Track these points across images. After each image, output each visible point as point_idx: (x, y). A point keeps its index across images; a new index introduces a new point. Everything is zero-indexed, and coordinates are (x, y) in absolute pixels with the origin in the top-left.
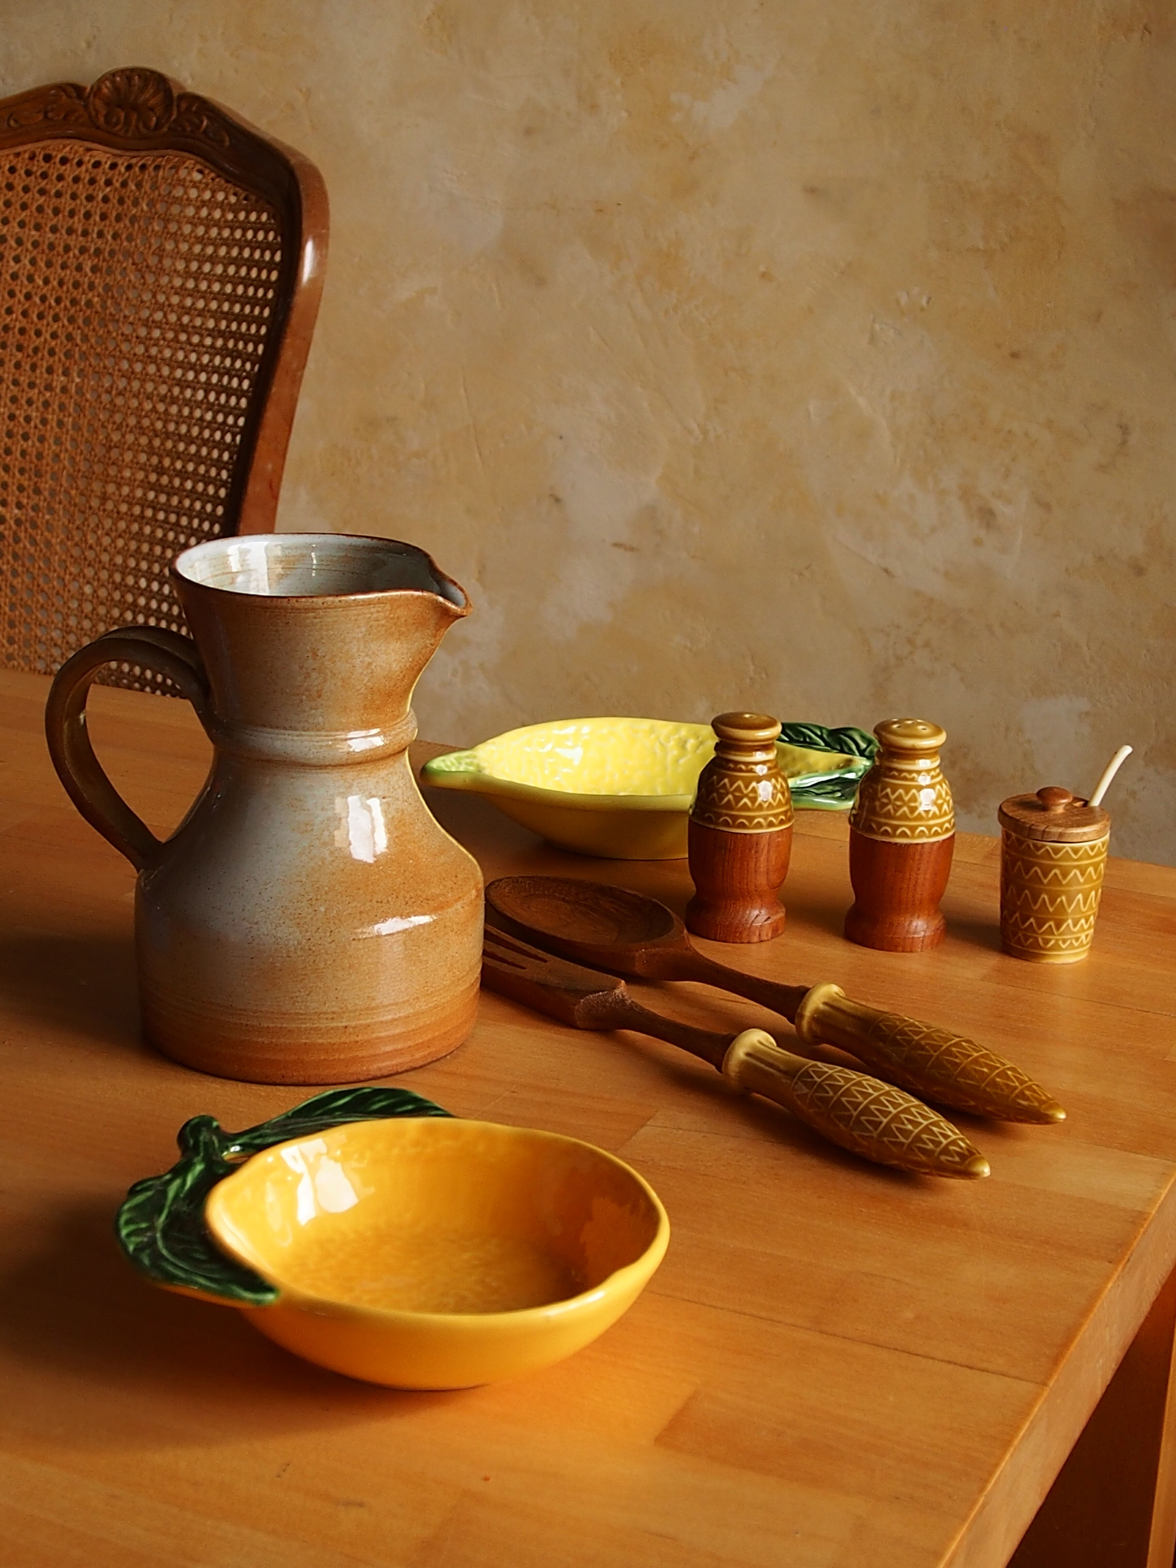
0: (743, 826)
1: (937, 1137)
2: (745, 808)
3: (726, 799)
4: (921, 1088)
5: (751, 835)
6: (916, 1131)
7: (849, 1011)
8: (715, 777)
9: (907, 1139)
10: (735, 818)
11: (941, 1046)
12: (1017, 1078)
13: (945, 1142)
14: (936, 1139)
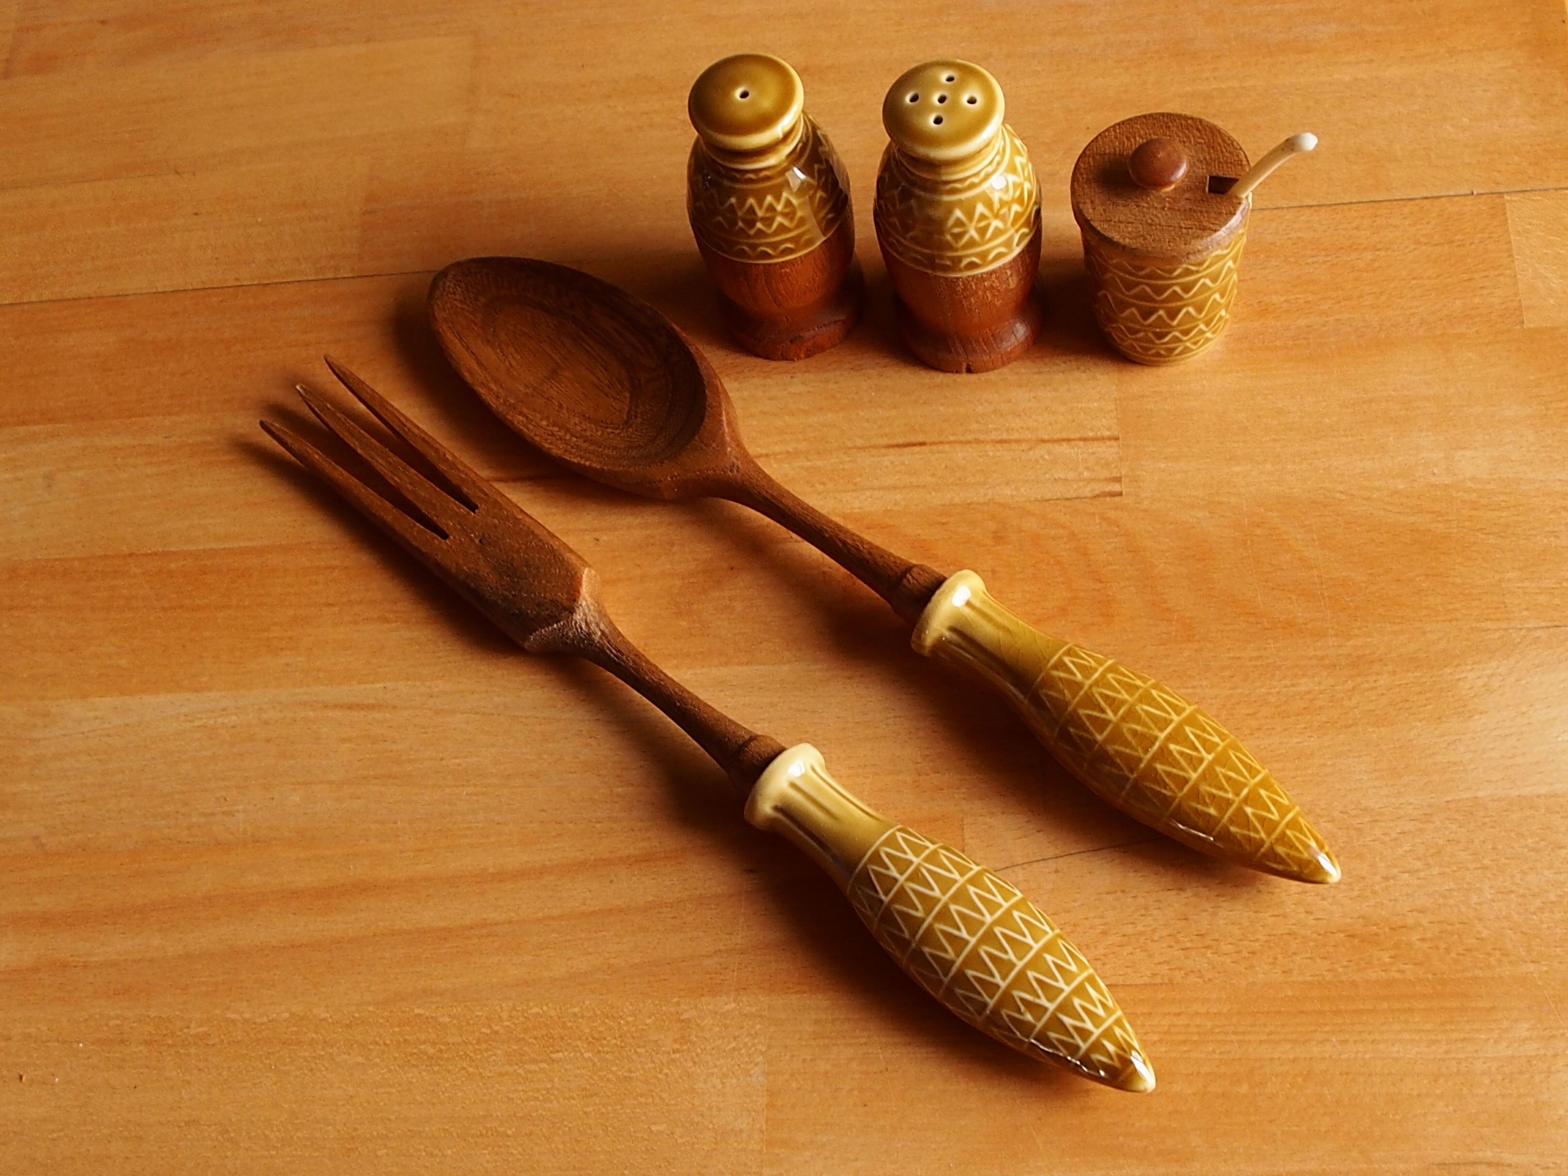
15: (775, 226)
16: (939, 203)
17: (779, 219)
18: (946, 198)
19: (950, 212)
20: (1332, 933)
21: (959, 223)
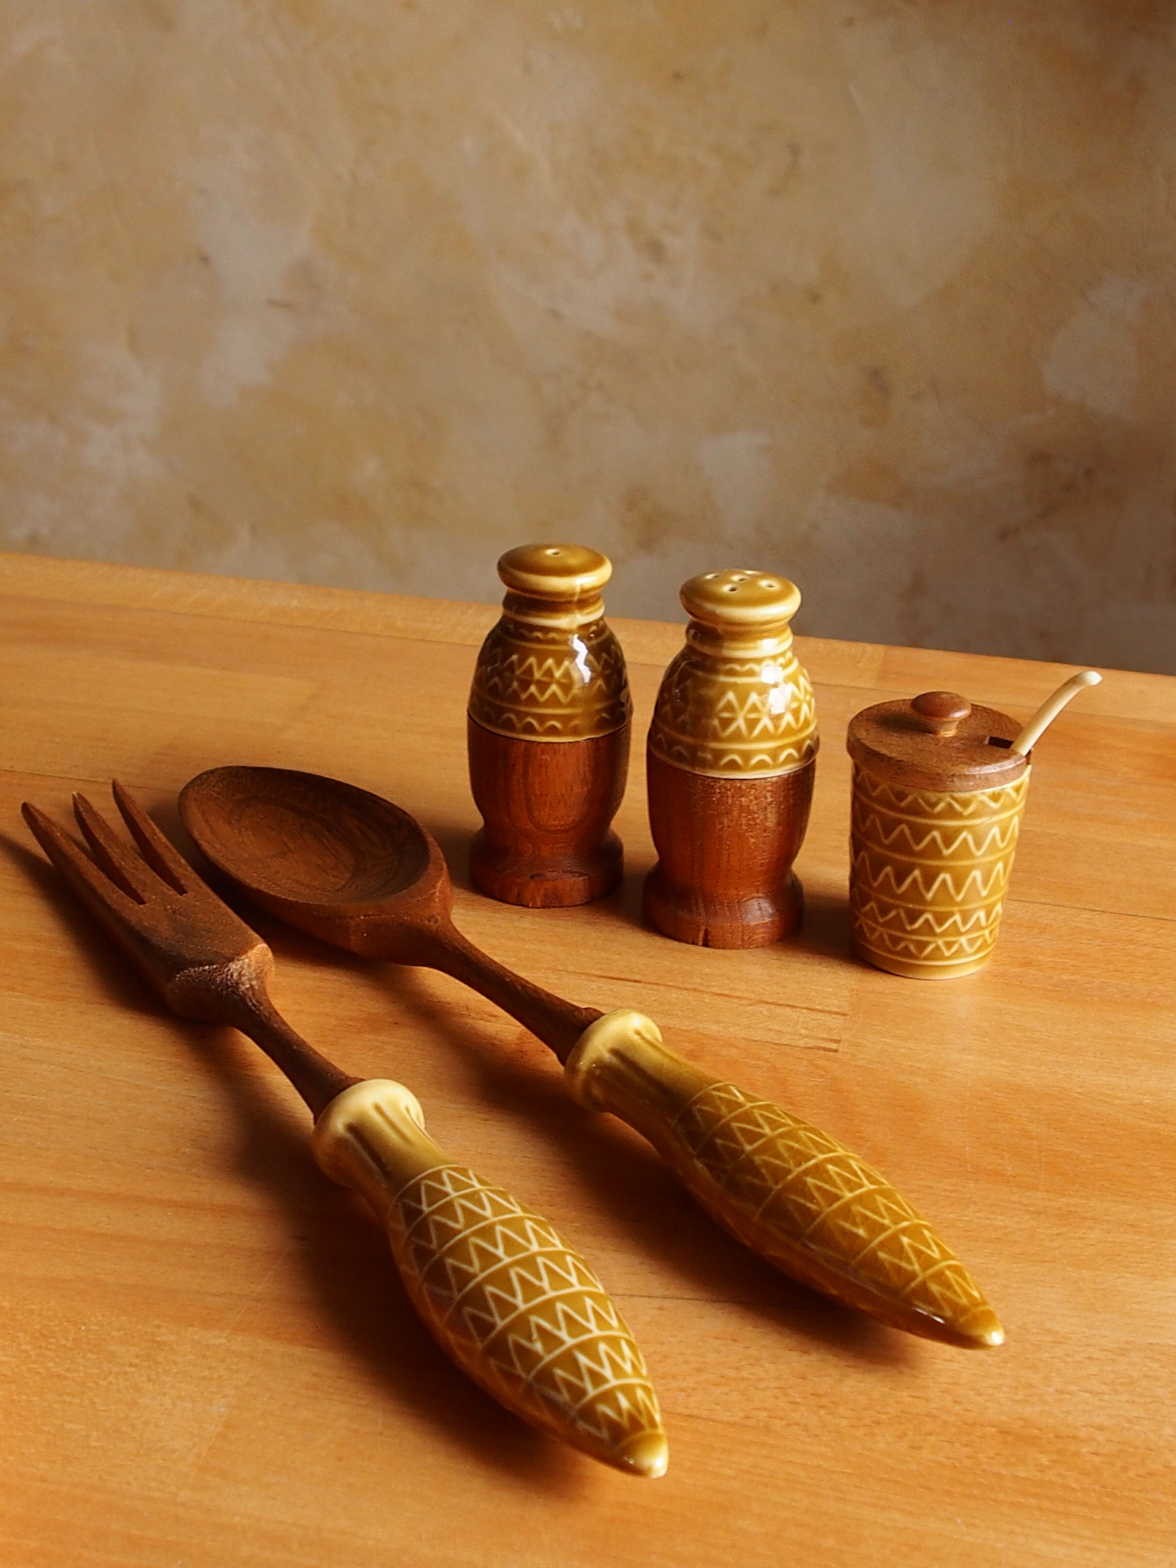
7: (650, 1071)
15: (548, 693)
16: (714, 683)
17: (554, 688)
18: (723, 679)
19: (723, 693)
20: (981, 1425)
21: (729, 707)
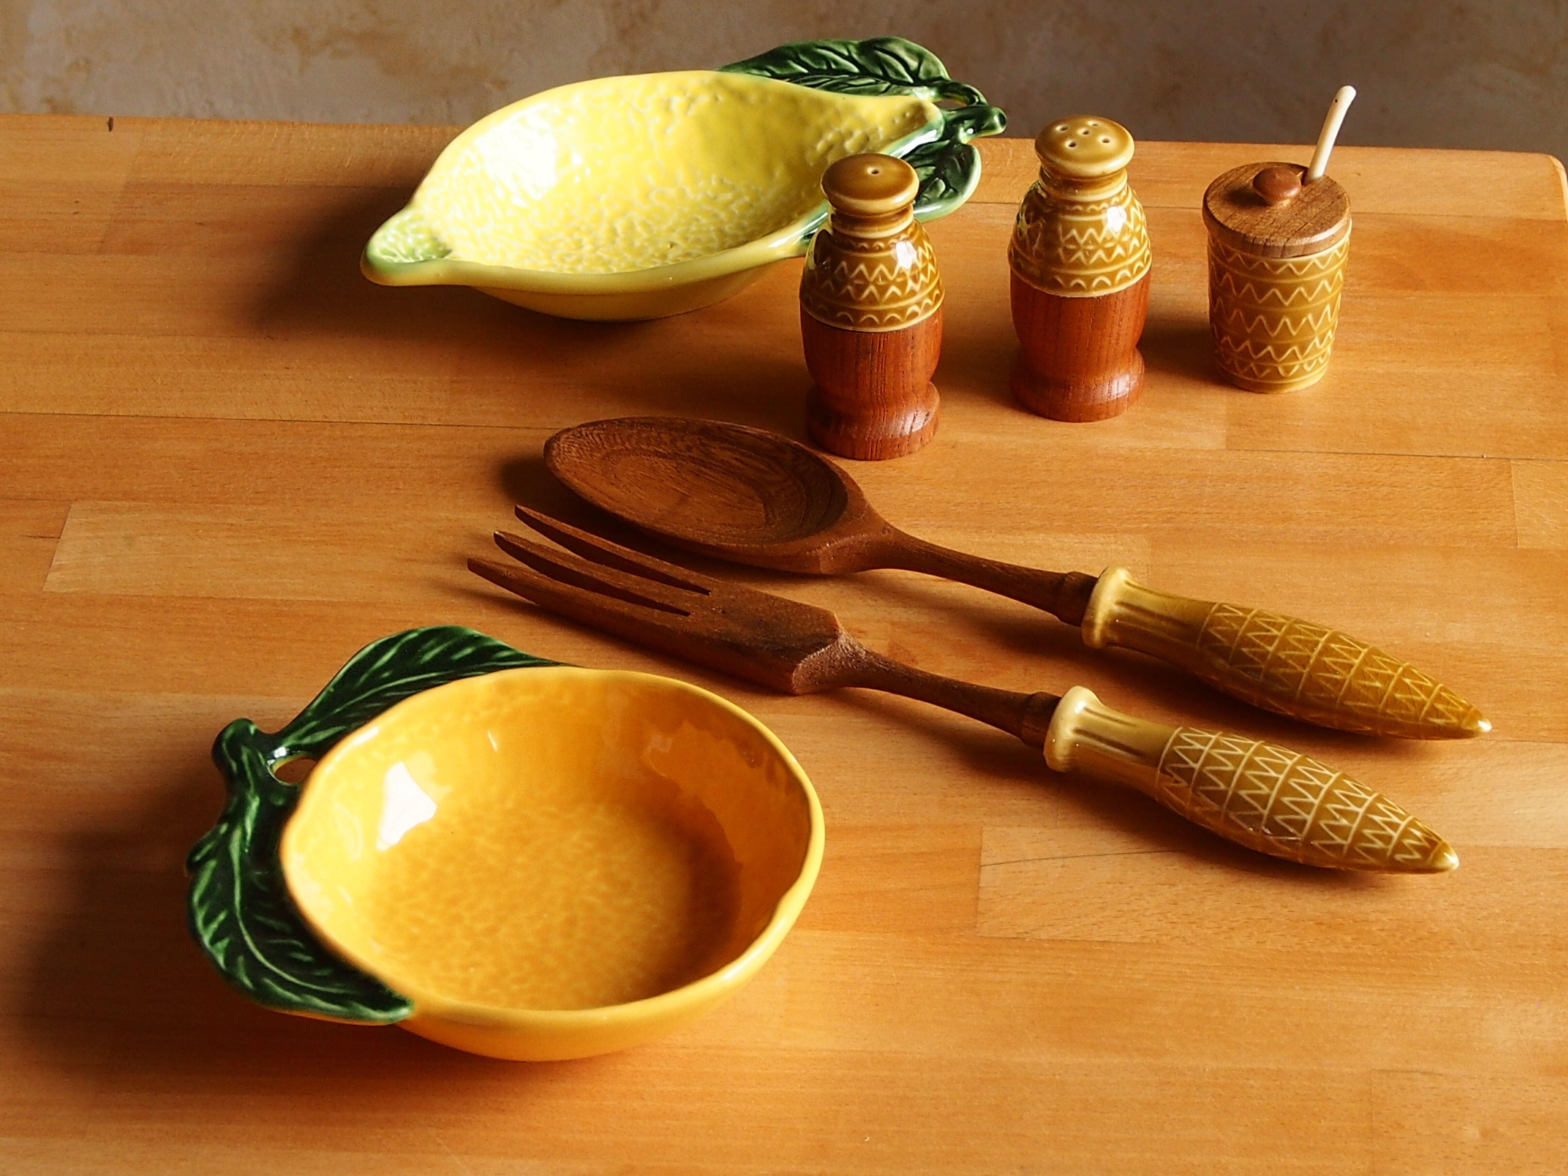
0: (892, 321)
1: (1384, 829)
2: (894, 298)
3: (866, 293)
4: (1290, 713)
5: (905, 330)
6: (1355, 826)
7: (1156, 610)
8: (844, 264)
9: (1346, 839)
10: (881, 314)
11: (1309, 657)
12: (1420, 687)
13: (1395, 835)
14: (1383, 832)
